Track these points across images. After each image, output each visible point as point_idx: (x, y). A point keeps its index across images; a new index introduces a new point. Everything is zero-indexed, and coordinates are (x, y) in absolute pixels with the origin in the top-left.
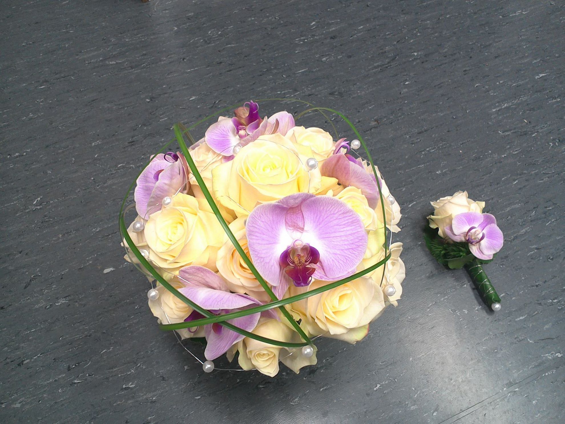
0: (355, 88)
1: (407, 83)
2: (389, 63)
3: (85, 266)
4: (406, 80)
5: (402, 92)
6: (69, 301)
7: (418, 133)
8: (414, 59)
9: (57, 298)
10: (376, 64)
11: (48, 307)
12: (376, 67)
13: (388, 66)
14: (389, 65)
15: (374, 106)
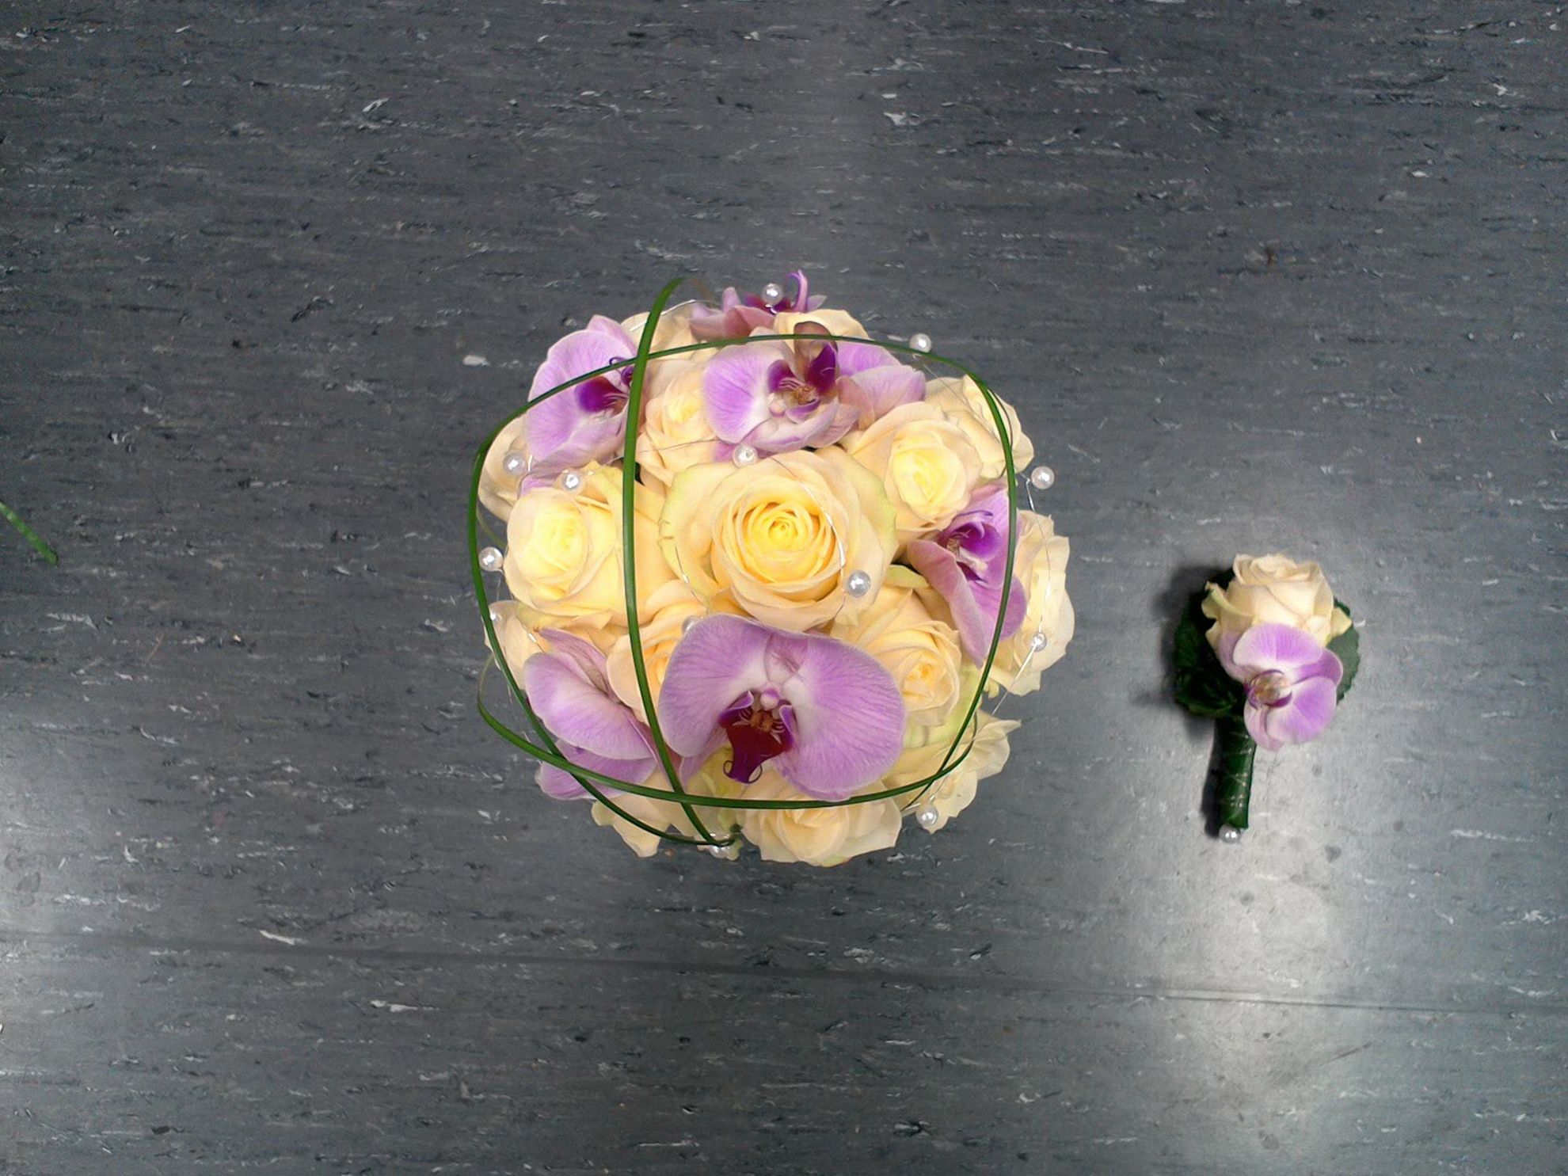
0: (1274, 124)
1: (1419, 174)
2: (1413, 84)
3: (430, 327)
4: (1421, 164)
5: (1388, 197)
6: (374, 391)
7: (1350, 340)
8: (1489, 105)
9: (353, 375)
10: (1374, 73)
11: (329, 386)
12: (1368, 84)
13: (1405, 96)
14: (1410, 92)
15: (1289, 204)
